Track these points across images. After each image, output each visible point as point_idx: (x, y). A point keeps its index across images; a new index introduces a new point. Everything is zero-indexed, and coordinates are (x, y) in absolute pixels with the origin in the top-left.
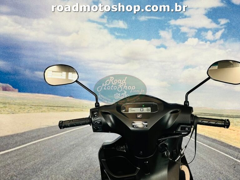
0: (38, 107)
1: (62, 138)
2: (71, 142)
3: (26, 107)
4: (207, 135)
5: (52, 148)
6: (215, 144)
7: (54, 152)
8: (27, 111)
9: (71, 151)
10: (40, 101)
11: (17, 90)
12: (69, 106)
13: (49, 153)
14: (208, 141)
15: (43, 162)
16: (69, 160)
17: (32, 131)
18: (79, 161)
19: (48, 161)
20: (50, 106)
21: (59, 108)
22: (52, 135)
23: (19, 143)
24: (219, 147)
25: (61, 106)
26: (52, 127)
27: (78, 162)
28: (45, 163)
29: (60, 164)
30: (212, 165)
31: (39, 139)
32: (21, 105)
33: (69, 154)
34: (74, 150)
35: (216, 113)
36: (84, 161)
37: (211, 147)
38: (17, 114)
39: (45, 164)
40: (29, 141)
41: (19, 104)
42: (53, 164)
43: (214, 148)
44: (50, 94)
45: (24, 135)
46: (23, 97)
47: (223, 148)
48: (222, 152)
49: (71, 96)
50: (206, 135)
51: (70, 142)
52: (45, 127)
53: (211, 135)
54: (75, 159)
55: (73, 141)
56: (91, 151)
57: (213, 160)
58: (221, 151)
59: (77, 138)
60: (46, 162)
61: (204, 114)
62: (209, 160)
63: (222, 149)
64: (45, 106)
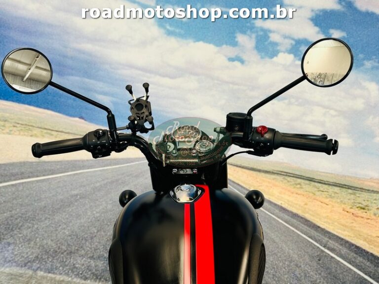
1: (59, 182)
2: (74, 191)
3: (8, 125)
4: (285, 206)
5: (42, 197)
6: (295, 221)
7: (43, 203)
8: (7, 130)
9: (71, 206)
10: (31, 118)
13: (36, 204)
14: (285, 215)
15: (24, 216)
16: (67, 219)
18: (82, 221)
19: (33, 216)
20: (45, 129)
21: (59, 133)
22: (44, 175)
24: (301, 227)
25: (64, 130)
27: (81, 223)
28: (27, 218)
29: (51, 223)
30: (286, 252)
33: (67, 209)
34: (76, 204)
35: (304, 175)
36: (91, 223)
37: (289, 224)
39: (27, 220)
42: (40, 222)
43: (294, 227)
47: (306, 228)
48: (305, 234)
49: (81, 118)
50: (283, 206)
51: (71, 191)
53: (291, 206)
54: (77, 218)
55: (77, 189)
56: (104, 209)
57: (289, 246)
58: (302, 233)
59: (84, 186)
60: (29, 217)
61: (285, 174)
62: (284, 244)
63: (305, 230)
64: (38, 127)
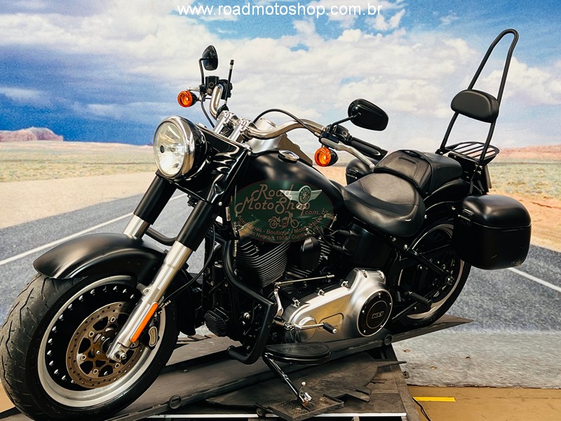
0: (97, 165)
3: (77, 166)
8: (78, 173)
10: (99, 155)
11: (61, 137)
12: (148, 161)
17: (88, 209)
20: (116, 164)
21: (132, 165)
22: (123, 214)
23: (67, 230)
25: (135, 161)
26: (122, 199)
31: (101, 223)
32: (69, 163)
38: (62, 179)
40: (84, 227)
41: (66, 162)
44: (115, 142)
45: (75, 216)
46: (70, 148)
49: (150, 144)
52: (109, 200)
59: (167, 219)
64: (108, 164)
